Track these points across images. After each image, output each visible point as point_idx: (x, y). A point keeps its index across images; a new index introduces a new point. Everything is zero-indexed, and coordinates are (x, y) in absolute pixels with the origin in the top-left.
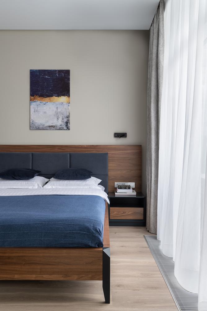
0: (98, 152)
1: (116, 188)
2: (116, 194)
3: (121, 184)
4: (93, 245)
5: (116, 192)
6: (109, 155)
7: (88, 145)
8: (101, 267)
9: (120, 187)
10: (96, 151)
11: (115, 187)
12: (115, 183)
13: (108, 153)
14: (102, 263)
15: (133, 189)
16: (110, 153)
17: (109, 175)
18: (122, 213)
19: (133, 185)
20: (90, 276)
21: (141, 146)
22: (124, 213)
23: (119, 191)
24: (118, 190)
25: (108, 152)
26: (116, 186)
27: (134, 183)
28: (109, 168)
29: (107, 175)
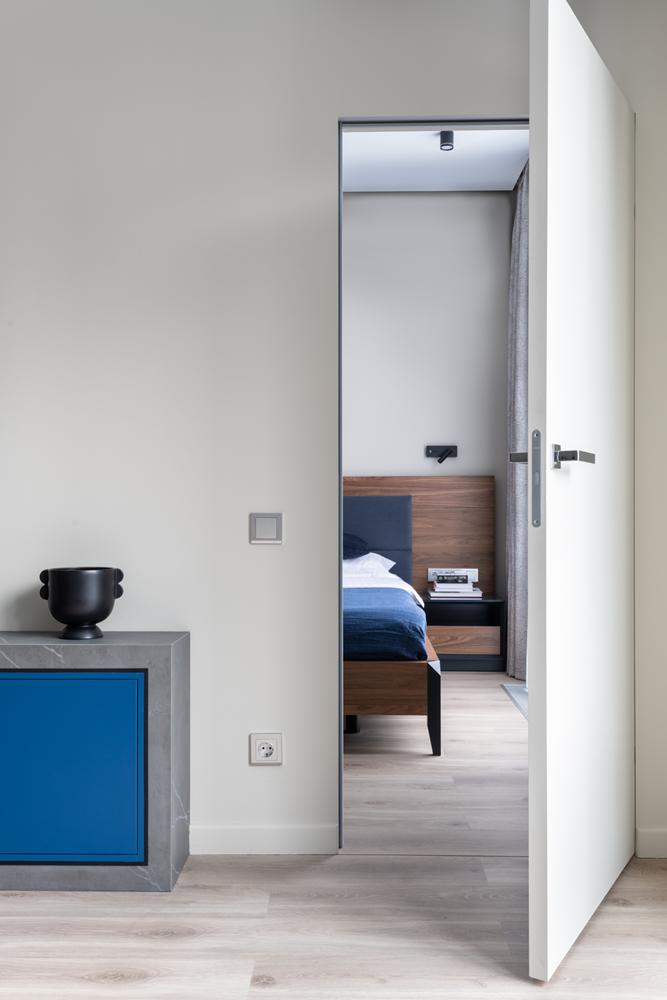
0: (386, 494)
1: (432, 583)
2: (432, 594)
3: (444, 572)
4: (409, 655)
5: (434, 590)
6: (413, 500)
7: (362, 478)
8: (425, 692)
9: (443, 580)
10: (381, 490)
11: (430, 580)
12: (430, 570)
13: (409, 497)
14: (426, 686)
15: (475, 585)
16: (417, 496)
17: (413, 551)
18: (449, 638)
19: (473, 574)
20: (406, 707)
21: (493, 477)
22: (453, 639)
23: (439, 587)
24: (438, 585)
25: (413, 495)
26: (431, 577)
27: (477, 570)
28: (414, 533)
29: (408, 550)
